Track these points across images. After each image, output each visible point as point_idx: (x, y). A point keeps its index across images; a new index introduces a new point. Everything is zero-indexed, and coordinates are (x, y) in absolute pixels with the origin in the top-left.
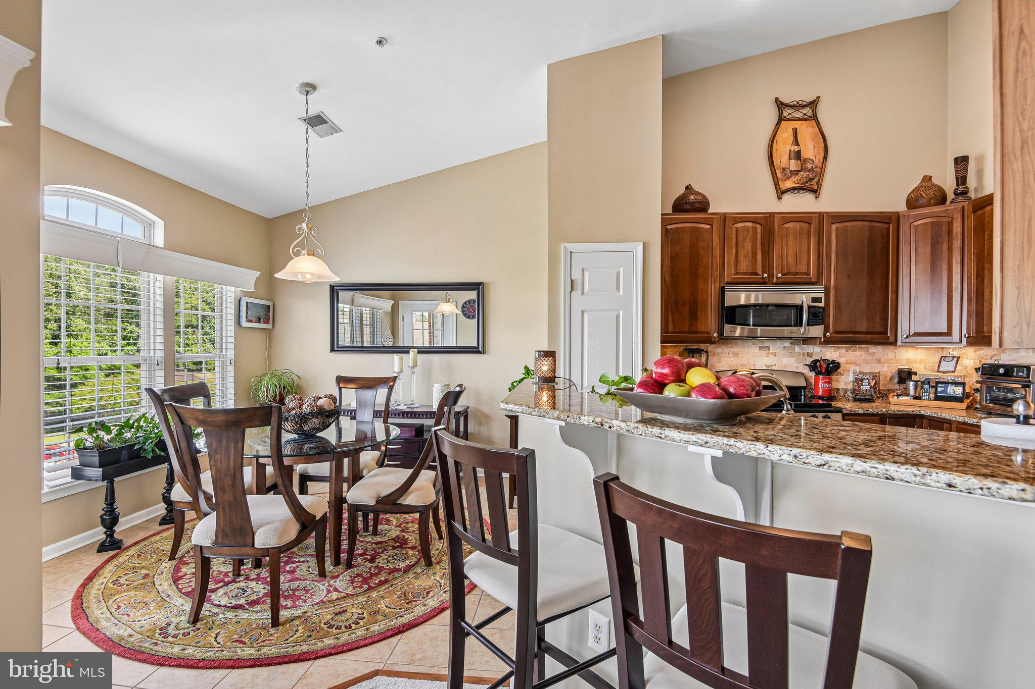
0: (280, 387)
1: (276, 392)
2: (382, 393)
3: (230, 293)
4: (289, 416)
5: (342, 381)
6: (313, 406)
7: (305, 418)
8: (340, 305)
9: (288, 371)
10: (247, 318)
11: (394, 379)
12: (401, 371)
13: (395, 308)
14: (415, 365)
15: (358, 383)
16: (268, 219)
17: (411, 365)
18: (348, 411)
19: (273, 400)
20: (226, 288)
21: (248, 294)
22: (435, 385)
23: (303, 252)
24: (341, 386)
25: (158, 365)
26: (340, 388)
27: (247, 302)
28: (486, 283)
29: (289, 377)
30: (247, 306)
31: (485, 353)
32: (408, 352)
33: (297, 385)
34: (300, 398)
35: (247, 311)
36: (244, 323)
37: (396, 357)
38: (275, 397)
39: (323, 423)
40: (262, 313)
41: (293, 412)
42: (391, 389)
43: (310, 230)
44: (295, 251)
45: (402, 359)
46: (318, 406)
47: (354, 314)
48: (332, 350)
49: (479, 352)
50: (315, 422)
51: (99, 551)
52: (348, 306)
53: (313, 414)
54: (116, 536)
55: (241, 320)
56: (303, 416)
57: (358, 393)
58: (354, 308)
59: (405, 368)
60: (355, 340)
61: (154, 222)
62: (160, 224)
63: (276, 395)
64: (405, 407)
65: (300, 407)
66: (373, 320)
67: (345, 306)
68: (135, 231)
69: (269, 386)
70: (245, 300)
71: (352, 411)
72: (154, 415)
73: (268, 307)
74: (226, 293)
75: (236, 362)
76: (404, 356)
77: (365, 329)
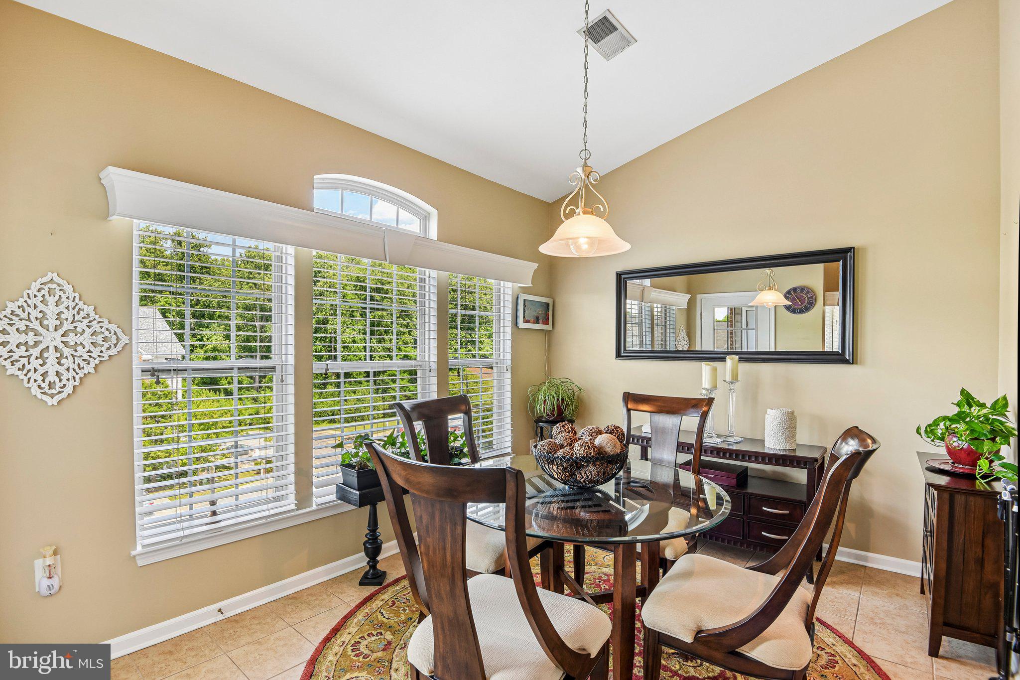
0: (558, 399)
1: (554, 405)
2: (690, 421)
3: (508, 289)
4: (555, 458)
5: (632, 399)
6: (589, 447)
7: (577, 463)
8: (628, 301)
9: (567, 380)
10: (524, 317)
11: (710, 401)
12: (715, 387)
13: (691, 304)
14: (735, 378)
15: (654, 405)
16: (548, 204)
17: (728, 378)
18: (639, 438)
19: (551, 413)
20: (504, 284)
21: (525, 290)
22: (769, 411)
23: (577, 211)
24: (629, 406)
25: (430, 371)
26: (629, 410)
27: (525, 300)
28: (858, 249)
29: (569, 388)
30: (524, 304)
31: (857, 363)
32: (723, 360)
33: (578, 397)
34: (571, 428)
35: (524, 310)
36: (522, 324)
37: (706, 368)
38: (553, 411)
39: (604, 473)
40: (540, 311)
41: (560, 453)
42: (704, 416)
43: (588, 177)
44: (567, 212)
45: (715, 370)
46: (595, 447)
47: (643, 311)
48: (618, 355)
49: (847, 362)
50: (591, 471)
51: (361, 584)
52: (636, 303)
53: (587, 459)
54: (379, 567)
55: (518, 320)
56: (575, 461)
57: (653, 418)
58: (643, 304)
59: (720, 384)
60: (644, 343)
61: (429, 214)
62: (434, 212)
63: (554, 408)
64: (719, 440)
65: (571, 446)
66: (665, 319)
67: (633, 302)
68: (411, 224)
69: (547, 398)
70: (523, 297)
71: (643, 438)
72: (421, 429)
73: (548, 305)
74: (504, 291)
75: (514, 369)
76: (718, 365)
77: (656, 329)
